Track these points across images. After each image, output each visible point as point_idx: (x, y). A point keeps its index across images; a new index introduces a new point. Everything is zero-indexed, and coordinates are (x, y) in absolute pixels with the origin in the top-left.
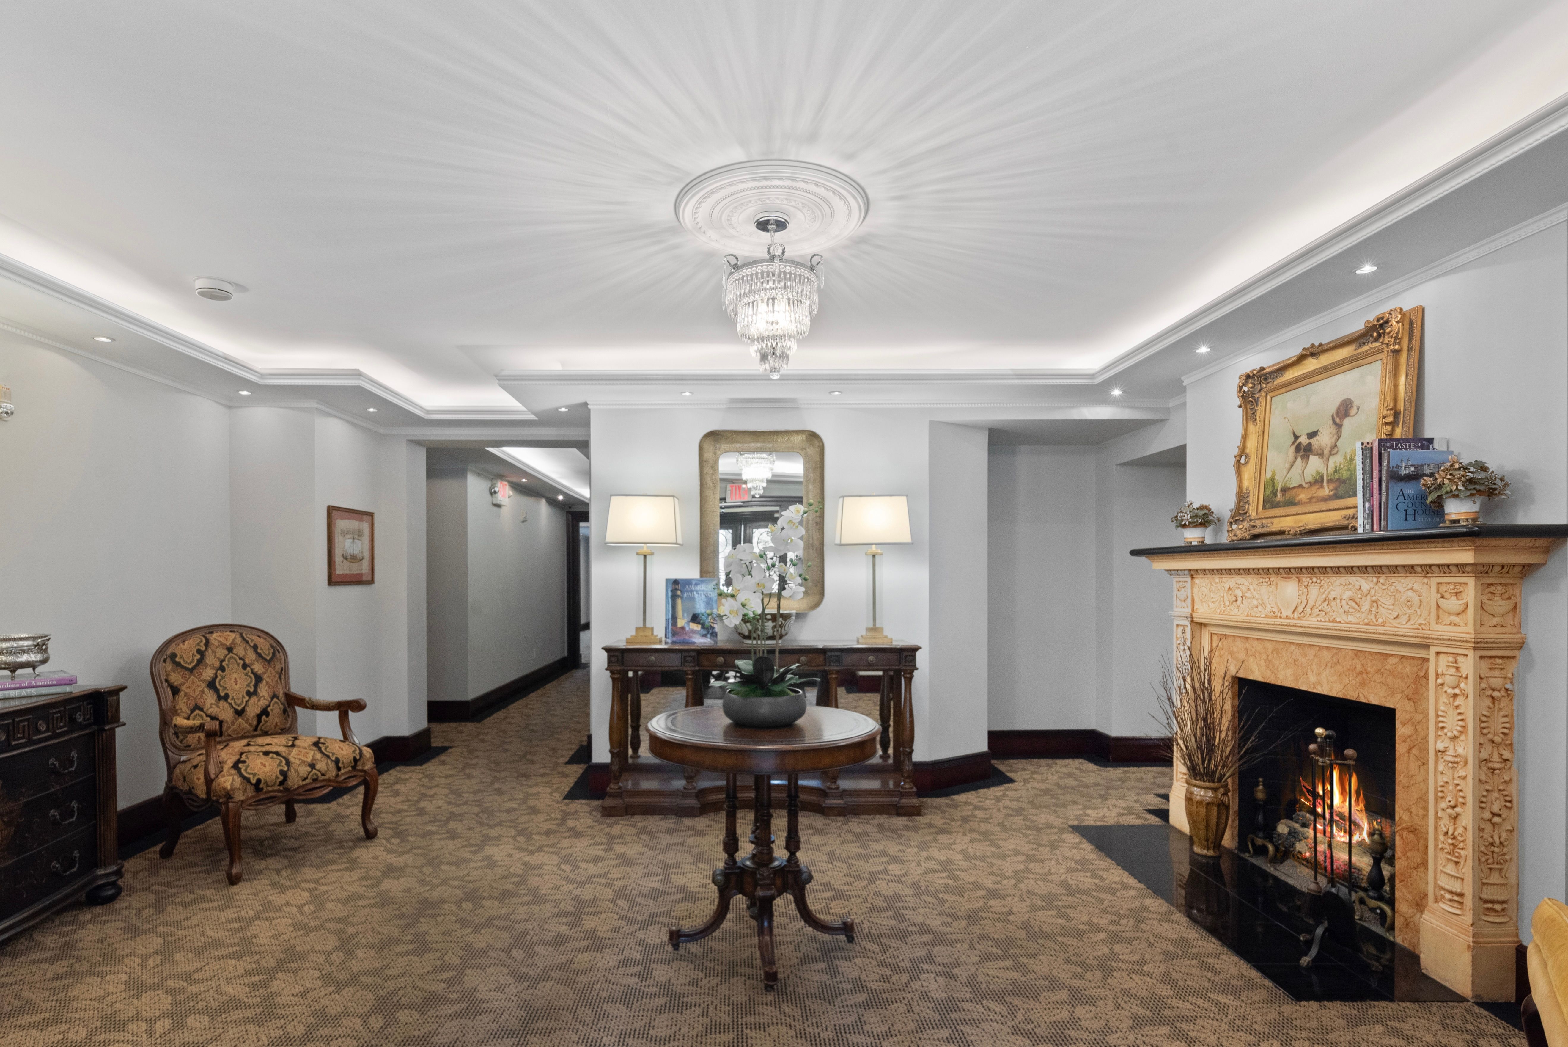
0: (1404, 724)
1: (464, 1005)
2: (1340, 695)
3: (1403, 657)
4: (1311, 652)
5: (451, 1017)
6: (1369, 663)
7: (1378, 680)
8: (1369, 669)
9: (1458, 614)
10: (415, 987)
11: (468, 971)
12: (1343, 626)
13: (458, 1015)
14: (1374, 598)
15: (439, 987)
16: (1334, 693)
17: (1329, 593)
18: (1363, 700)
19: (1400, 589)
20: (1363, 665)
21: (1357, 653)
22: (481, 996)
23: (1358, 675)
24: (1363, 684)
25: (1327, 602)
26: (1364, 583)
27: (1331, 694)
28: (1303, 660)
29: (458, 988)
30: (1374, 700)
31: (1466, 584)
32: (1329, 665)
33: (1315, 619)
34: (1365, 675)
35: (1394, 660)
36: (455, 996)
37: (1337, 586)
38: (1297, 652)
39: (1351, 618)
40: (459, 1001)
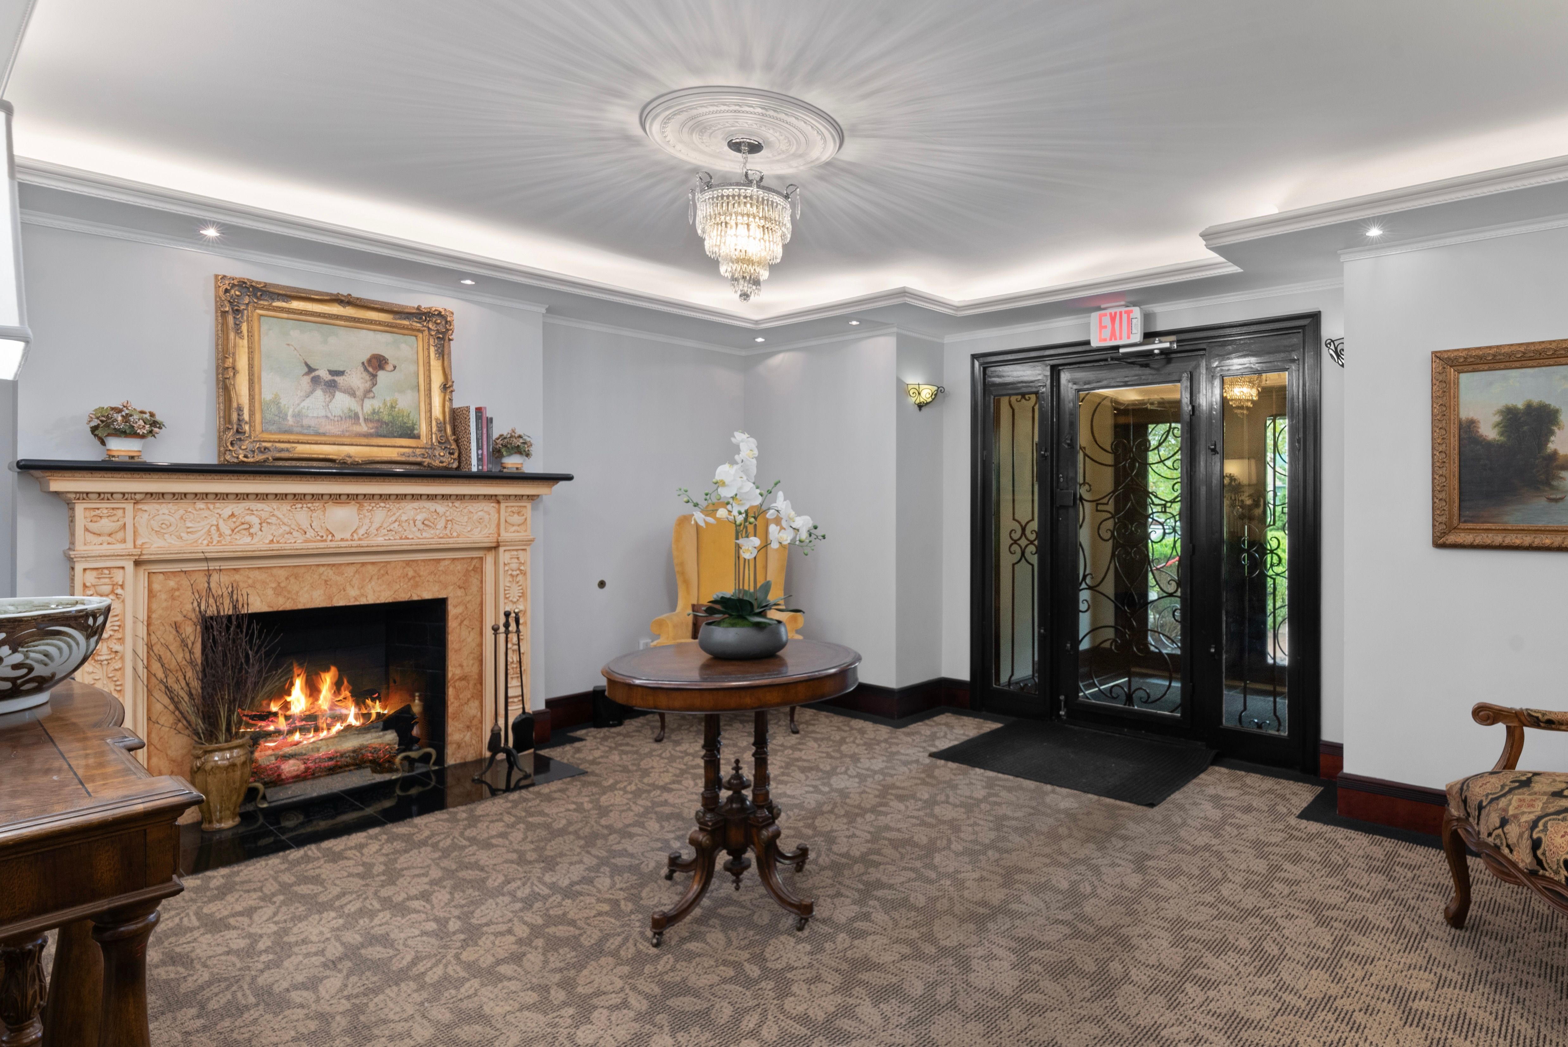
0: (455, 607)
1: (1031, 954)
2: (390, 600)
3: (454, 559)
4: (351, 570)
5: (1048, 946)
6: (422, 569)
7: (431, 580)
8: (422, 573)
9: (519, 525)
10: (1071, 995)
11: (1009, 992)
12: (416, 541)
13: (1041, 945)
14: (449, 518)
15: (1047, 984)
16: (382, 600)
17: (400, 516)
18: (415, 598)
19: (472, 510)
20: (415, 571)
21: (408, 563)
22: (1013, 956)
23: (410, 580)
24: (416, 586)
25: (397, 523)
26: (440, 507)
27: (378, 602)
28: (338, 578)
29: (1028, 976)
30: (427, 595)
31: (525, 507)
32: (376, 577)
33: (382, 539)
34: (417, 579)
35: (447, 563)
36: (1035, 967)
37: (409, 509)
38: (329, 573)
39: (425, 534)
40: (1035, 960)
